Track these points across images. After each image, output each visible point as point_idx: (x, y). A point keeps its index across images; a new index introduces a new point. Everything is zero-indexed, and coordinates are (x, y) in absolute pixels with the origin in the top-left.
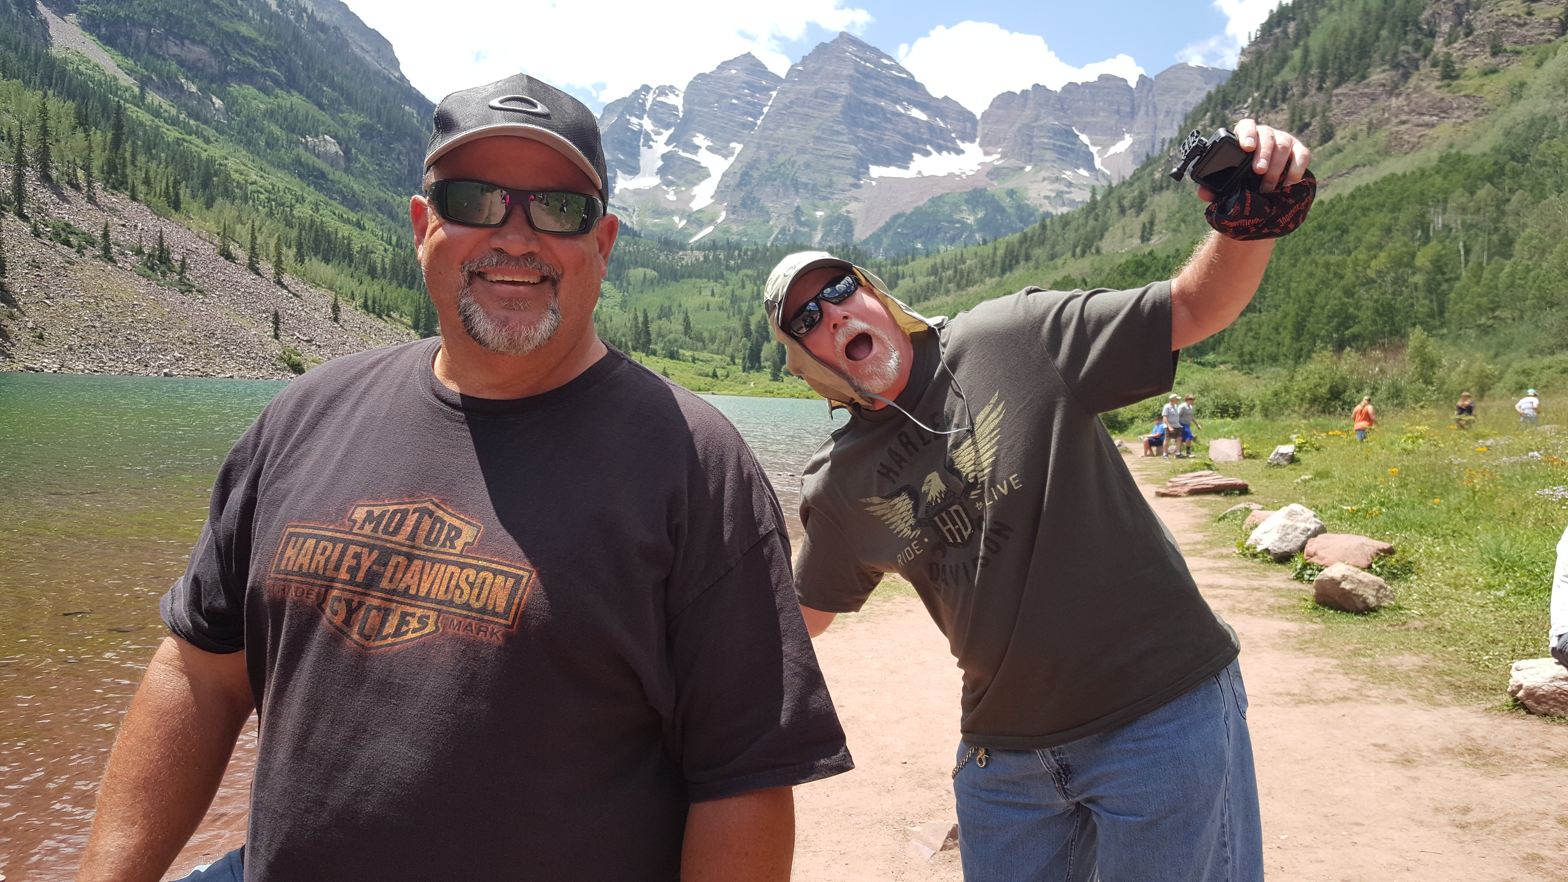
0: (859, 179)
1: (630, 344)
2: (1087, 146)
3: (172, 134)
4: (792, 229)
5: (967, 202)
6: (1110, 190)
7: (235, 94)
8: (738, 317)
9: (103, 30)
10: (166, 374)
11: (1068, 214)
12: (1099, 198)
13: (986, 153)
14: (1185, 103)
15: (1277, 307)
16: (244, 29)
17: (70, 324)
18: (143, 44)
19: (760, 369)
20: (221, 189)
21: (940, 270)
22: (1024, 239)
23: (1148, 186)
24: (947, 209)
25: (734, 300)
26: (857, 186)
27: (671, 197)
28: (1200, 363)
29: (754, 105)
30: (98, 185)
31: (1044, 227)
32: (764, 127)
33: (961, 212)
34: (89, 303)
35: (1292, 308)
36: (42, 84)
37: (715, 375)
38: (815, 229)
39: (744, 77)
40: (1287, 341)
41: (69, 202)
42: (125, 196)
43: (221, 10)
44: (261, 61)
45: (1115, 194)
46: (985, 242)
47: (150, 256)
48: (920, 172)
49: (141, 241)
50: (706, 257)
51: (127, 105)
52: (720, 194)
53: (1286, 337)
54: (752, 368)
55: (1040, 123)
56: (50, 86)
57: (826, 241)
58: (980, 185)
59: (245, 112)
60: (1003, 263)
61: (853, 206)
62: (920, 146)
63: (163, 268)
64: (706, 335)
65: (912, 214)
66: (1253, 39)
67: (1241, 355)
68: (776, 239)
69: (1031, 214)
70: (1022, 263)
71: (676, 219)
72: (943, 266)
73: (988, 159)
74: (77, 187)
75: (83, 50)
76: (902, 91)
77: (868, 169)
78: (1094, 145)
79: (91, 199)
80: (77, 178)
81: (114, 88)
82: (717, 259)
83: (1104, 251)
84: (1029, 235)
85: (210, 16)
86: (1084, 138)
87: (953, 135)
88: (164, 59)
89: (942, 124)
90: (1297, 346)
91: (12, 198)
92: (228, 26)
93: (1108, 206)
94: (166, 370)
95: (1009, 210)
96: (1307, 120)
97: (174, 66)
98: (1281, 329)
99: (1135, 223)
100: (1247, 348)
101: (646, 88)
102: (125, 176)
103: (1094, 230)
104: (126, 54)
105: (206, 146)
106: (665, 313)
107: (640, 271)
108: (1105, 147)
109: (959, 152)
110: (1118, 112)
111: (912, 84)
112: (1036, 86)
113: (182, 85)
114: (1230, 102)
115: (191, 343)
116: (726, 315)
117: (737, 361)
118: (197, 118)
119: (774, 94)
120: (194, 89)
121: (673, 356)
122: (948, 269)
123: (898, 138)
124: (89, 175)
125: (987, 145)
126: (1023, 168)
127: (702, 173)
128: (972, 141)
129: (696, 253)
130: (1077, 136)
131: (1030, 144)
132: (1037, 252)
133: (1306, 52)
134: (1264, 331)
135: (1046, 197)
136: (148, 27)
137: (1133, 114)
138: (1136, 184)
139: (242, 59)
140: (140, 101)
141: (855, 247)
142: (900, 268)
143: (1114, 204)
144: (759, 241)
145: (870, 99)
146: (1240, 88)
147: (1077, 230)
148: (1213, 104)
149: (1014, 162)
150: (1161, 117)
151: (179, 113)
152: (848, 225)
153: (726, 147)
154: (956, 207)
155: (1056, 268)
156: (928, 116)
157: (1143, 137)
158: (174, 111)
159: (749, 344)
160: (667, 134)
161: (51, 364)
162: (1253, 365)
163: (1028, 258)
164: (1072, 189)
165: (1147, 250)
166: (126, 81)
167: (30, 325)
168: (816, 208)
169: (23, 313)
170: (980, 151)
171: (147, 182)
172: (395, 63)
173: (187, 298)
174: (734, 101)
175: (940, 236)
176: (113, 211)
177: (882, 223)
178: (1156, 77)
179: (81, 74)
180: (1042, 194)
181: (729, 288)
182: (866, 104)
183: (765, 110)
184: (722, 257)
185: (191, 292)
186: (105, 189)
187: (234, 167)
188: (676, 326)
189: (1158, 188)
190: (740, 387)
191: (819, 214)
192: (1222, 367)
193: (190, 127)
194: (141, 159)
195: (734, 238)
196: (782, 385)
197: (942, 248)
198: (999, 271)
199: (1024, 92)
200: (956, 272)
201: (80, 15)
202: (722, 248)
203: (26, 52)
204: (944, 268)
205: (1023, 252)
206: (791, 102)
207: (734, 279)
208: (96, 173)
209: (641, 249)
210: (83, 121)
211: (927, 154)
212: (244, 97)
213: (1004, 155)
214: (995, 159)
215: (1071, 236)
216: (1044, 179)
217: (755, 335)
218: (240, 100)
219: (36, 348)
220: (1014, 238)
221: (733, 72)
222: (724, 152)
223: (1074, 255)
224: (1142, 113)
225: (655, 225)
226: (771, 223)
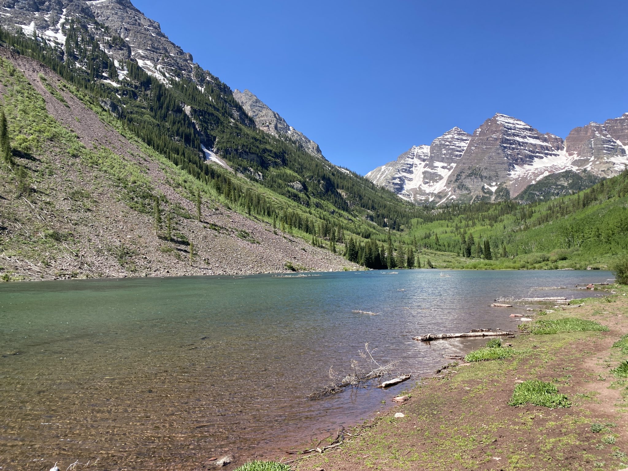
0: (510, 172)
2: (621, 146)
4: (481, 196)
5: (563, 176)
8: (459, 235)
13: (570, 155)
17: (216, 258)
21: (553, 208)
22: (593, 191)
24: (553, 180)
25: (457, 228)
26: (509, 175)
29: (460, 147)
31: (602, 184)
32: (465, 156)
33: (561, 181)
38: (491, 195)
39: (455, 137)
43: (260, 142)
46: (574, 194)
48: (538, 166)
50: (444, 212)
51: (231, 178)
52: (448, 185)
57: (497, 199)
58: (568, 169)
59: (269, 176)
60: (584, 201)
62: (537, 155)
64: (446, 244)
65: (536, 184)
68: (475, 200)
69: (596, 179)
70: (593, 202)
71: (430, 197)
72: (554, 206)
73: (571, 157)
75: (216, 161)
76: (526, 133)
77: (514, 167)
78: (625, 145)
81: (226, 173)
82: (448, 212)
84: (596, 188)
85: (257, 143)
86: (619, 143)
87: (553, 148)
88: (242, 161)
89: (546, 144)
92: (262, 146)
94: (247, 272)
95: (584, 178)
97: (246, 163)
104: (229, 161)
105: (256, 190)
106: (428, 236)
107: (416, 220)
109: (556, 155)
113: (248, 170)
115: (255, 262)
116: (454, 235)
118: (253, 180)
119: (469, 142)
120: (252, 170)
122: (556, 207)
123: (526, 153)
125: (570, 151)
126: (589, 159)
127: (440, 177)
128: (562, 149)
129: (439, 210)
130: (615, 142)
131: (591, 148)
132: (600, 196)
135: (603, 171)
136: (236, 150)
139: (268, 157)
140: (235, 176)
141: (511, 201)
142: (533, 209)
144: (467, 203)
145: (511, 138)
147: (620, 184)
149: (584, 157)
152: (507, 191)
153: (449, 166)
154: (558, 179)
156: (540, 142)
158: (246, 179)
159: (465, 247)
160: (424, 164)
163: (596, 199)
164: (615, 166)
168: (491, 186)
170: (567, 154)
173: (253, 245)
175: (551, 192)
177: (523, 189)
180: (600, 170)
181: (454, 223)
182: (510, 140)
183: (465, 148)
184: (450, 210)
185: (255, 243)
187: (267, 196)
188: (432, 241)
191: (493, 188)
195: (455, 202)
197: (553, 198)
198: (582, 206)
200: (560, 208)
202: (450, 207)
205: (593, 197)
206: (476, 144)
207: (456, 219)
209: (416, 210)
211: (541, 158)
212: (269, 171)
213: (579, 155)
214: (574, 157)
217: (467, 243)
220: (588, 191)
221: (450, 135)
222: (449, 168)
225: (421, 200)
226: (472, 194)
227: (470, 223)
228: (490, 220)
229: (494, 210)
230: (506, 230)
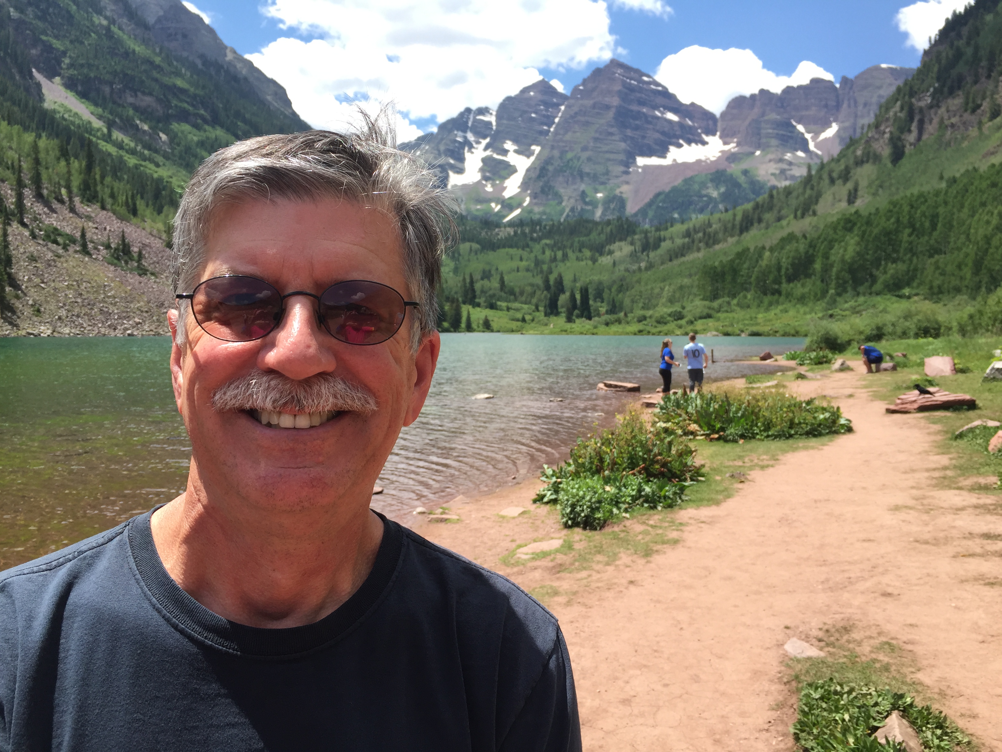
0: (629, 168)
1: (460, 299)
2: (803, 134)
3: (132, 161)
4: (579, 208)
5: (712, 180)
6: (822, 166)
7: (176, 130)
8: (540, 276)
9: (80, 88)
10: (129, 335)
11: (790, 186)
12: (813, 172)
13: (725, 143)
14: (880, 96)
15: (959, 249)
16: (179, 83)
17: (58, 301)
18: (108, 96)
19: (557, 314)
20: (168, 199)
21: (692, 233)
22: (757, 207)
23: (851, 161)
24: (696, 187)
25: (538, 263)
26: (627, 173)
27: (489, 188)
28: (898, 296)
29: (548, 117)
30: (77, 200)
31: (771, 196)
32: (556, 133)
33: (707, 188)
34: (72, 285)
35: (971, 249)
36: (38, 128)
37: (524, 320)
38: (596, 207)
39: (540, 97)
40: (968, 276)
41: (56, 213)
42: (97, 206)
43: (162, 70)
44: (193, 105)
45: (826, 169)
46: (727, 210)
47: (116, 249)
48: (675, 160)
49: (109, 239)
50: (516, 233)
51: (99, 141)
52: (525, 185)
53: (967, 272)
54: (551, 313)
55: (766, 118)
56: (44, 129)
57: (605, 215)
58: (721, 167)
59: (183, 143)
60: (741, 225)
61: (625, 188)
62: (674, 140)
63: (126, 258)
64: (517, 290)
65: (670, 192)
66: (933, 42)
67: (931, 288)
68: (568, 216)
69: (762, 187)
70: (756, 225)
71: (493, 205)
72: (694, 230)
73: (727, 148)
74: (62, 202)
75: (66, 103)
76: (659, 100)
77: (635, 159)
78: (809, 132)
79: (72, 210)
80: (61, 195)
81: (88, 128)
82: (523, 233)
83: (819, 213)
84: (761, 203)
85: (155, 74)
86: (800, 128)
87: (699, 131)
88: (124, 107)
89: (690, 123)
90: (977, 279)
91: (16, 211)
92: (167, 80)
93: (820, 178)
94: (129, 332)
95: (744, 185)
96: (979, 102)
97: (131, 112)
98: (963, 267)
99: (843, 190)
100: (936, 283)
101: (468, 110)
102: (96, 192)
103: (810, 197)
104: (96, 104)
105: (156, 169)
106: (486, 275)
107: (467, 245)
108: (817, 134)
109: (704, 143)
110: (826, 106)
111: (665, 94)
112: (762, 91)
113: (137, 126)
114: (916, 93)
115: (147, 312)
116: (531, 274)
117: (540, 308)
118: (149, 149)
119: (563, 108)
120: (146, 127)
121: (492, 306)
122: (698, 232)
123: (657, 135)
124: (70, 192)
125: (726, 138)
126: (753, 153)
127: (511, 170)
128: (714, 134)
129: (508, 229)
130: (795, 127)
131: (759, 134)
132: (767, 216)
133: (977, 49)
134: (949, 269)
135: (773, 174)
136: (111, 84)
137: (838, 106)
138: (843, 161)
139: (179, 104)
140: (108, 138)
141: (627, 219)
142: (662, 233)
143: (825, 176)
144: (555, 218)
145: (635, 107)
146: (923, 81)
147: (797, 198)
148: (902, 95)
149: (747, 149)
150: (860, 108)
151: (137, 145)
152: (621, 202)
153: (529, 149)
154: (703, 185)
155: (782, 228)
156: (679, 117)
157: (847, 124)
158: (132, 145)
159: (549, 296)
160: (484, 142)
161: (45, 331)
162: (940, 296)
163: (760, 221)
164: (793, 167)
165: (853, 210)
166: (97, 124)
167: (30, 302)
168: (597, 191)
169: (25, 295)
170: (720, 142)
171: (113, 196)
172: (288, 103)
173: (144, 279)
174: (533, 115)
175: (692, 207)
176: (89, 218)
177: (647, 200)
178: (856, 77)
179: (65, 120)
180: (770, 172)
181: (532, 255)
182: (632, 111)
183: (557, 120)
184: (527, 230)
185: (146, 274)
186: (82, 202)
187: (177, 183)
188: (495, 284)
189: (859, 163)
190: (543, 328)
191: (600, 195)
192: (916, 298)
193: (145, 155)
194: (108, 179)
195: (536, 217)
196: (574, 325)
197: (694, 216)
198: (738, 232)
199: (753, 96)
200: (704, 234)
201: (62, 78)
202: (527, 225)
203: (26, 105)
204: (696, 231)
205: (756, 216)
206: (576, 113)
207: (537, 247)
208: (75, 190)
209: (468, 228)
210: (64, 154)
211: (680, 146)
212: (182, 132)
213: (739, 144)
214: (732, 147)
215: (794, 202)
216: (770, 161)
217: (553, 288)
218: (180, 134)
219: (35, 319)
220: (749, 206)
221: (532, 93)
222: (527, 153)
223: (795, 217)
224: (845, 105)
225: (478, 210)
226: (564, 204)
227: (559, 254)
228: (591, 250)
229: (599, 234)
230: (617, 269)
